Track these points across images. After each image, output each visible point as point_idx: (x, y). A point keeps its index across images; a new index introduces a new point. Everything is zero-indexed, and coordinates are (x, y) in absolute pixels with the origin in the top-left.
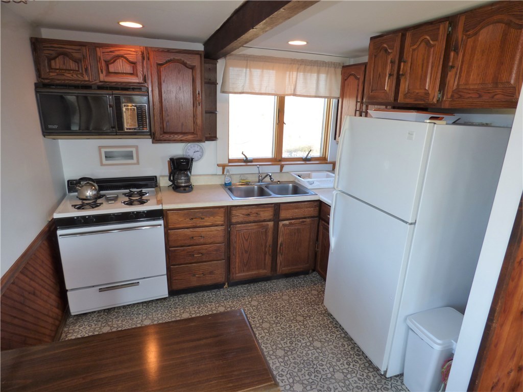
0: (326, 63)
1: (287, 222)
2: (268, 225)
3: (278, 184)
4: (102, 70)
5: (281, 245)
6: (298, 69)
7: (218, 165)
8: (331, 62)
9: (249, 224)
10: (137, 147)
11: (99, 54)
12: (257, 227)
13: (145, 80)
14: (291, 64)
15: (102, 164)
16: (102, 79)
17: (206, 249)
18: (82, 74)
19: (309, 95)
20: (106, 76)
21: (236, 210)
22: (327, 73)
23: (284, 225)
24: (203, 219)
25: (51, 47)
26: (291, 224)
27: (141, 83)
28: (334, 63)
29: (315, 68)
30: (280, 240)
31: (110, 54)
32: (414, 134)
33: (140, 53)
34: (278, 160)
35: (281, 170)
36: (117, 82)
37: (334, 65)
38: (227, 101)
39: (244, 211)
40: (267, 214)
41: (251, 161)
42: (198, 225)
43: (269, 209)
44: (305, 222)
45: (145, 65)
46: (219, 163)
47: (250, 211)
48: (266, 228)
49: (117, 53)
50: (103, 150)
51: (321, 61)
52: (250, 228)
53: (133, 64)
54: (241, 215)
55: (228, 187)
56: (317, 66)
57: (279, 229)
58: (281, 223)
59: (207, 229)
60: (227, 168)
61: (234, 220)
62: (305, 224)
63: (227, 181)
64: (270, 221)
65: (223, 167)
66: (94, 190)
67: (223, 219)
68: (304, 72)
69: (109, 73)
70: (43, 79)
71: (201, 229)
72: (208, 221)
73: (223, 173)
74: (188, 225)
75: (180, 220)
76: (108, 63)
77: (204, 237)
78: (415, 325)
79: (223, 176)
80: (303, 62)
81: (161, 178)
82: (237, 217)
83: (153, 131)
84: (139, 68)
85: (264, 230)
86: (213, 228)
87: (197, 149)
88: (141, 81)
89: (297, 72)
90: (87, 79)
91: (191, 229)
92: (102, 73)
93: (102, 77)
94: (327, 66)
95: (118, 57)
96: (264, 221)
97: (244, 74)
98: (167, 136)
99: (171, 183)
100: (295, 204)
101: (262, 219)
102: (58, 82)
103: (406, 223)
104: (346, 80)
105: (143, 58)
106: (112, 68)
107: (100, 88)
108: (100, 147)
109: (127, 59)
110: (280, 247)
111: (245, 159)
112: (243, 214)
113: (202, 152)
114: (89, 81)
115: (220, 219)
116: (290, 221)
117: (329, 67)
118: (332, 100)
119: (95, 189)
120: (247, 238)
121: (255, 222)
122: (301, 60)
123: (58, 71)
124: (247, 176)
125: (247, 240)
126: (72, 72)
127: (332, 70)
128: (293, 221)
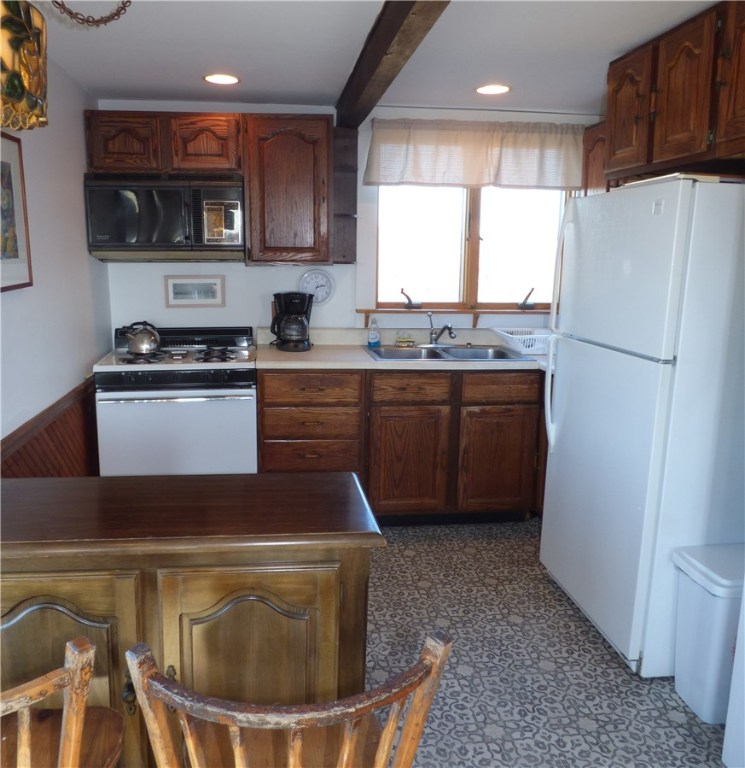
0: (556, 126)
1: (476, 409)
2: (439, 411)
3: (467, 347)
4: (176, 151)
5: (466, 451)
6: (502, 139)
7: (357, 311)
8: (567, 125)
9: (405, 408)
10: (223, 278)
11: (174, 128)
12: (417, 413)
13: (239, 164)
14: (488, 131)
15: (168, 305)
16: (175, 165)
17: (326, 447)
18: (148, 159)
19: (525, 184)
20: (183, 160)
21: (381, 379)
22: (560, 144)
23: (471, 415)
24: (323, 390)
25: (111, 122)
26: (483, 412)
27: (234, 170)
28: (573, 126)
29: (536, 137)
30: (464, 443)
31: (191, 126)
32: (663, 203)
33: (234, 123)
34: (470, 305)
35: (475, 325)
36: (198, 170)
37: (572, 129)
38: (375, 200)
39: (396, 382)
40: (438, 391)
41: (419, 306)
42: (315, 401)
43: (442, 381)
44: (512, 410)
45: (240, 142)
46: (359, 307)
47: (406, 381)
48: (436, 416)
49: (201, 125)
50: (171, 282)
51: (547, 123)
52: (406, 414)
53: (223, 140)
54: (391, 389)
55: (374, 348)
56: (540, 132)
57: (462, 421)
58: (465, 411)
59: (329, 410)
60: (372, 316)
61: (378, 397)
62: (512, 416)
63: (373, 337)
64: (443, 403)
65: (367, 313)
66: (152, 341)
67: (356, 393)
68: (515, 144)
69: (186, 154)
70: (96, 168)
71: (319, 409)
72: (332, 395)
73: (366, 325)
74: (297, 400)
75: (284, 389)
76: (186, 141)
77: (322, 423)
78: (689, 563)
79: (366, 331)
80: (512, 126)
81: (259, 331)
82: (384, 391)
83: (248, 245)
84: (232, 146)
85: (433, 420)
86: (340, 410)
87: (321, 281)
88: (234, 166)
89: (501, 147)
90: (155, 165)
91: (301, 408)
92: (177, 155)
93: (177, 162)
94: (559, 131)
95: (202, 131)
96: (433, 403)
97: (403, 153)
98: (269, 255)
99: (274, 337)
100: (492, 375)
101: (428, 399)
102: (116, 172)
103: (658, 361)
104: (590, 151)
105: (238, 131)
106: (191, 148)
107: (172, 177)
108: (167, 278)
109: (214, 133)
110: (463, 457)
111: (406, 301)
112: (394, 388)
113: (330, 287)
114: (157, 169)
115: (351, 393)
116: (481, 407)
117: (562, 133)
118: (573, 192)
119: (155, 341)
120: (400, 433)
121: (415, 403)
122: (508, 123)
123: (116, 156)
124: (410, 332)
125: (400, 437)
126: (134, 156)
127: (570, 138)
128: (488, 408)
